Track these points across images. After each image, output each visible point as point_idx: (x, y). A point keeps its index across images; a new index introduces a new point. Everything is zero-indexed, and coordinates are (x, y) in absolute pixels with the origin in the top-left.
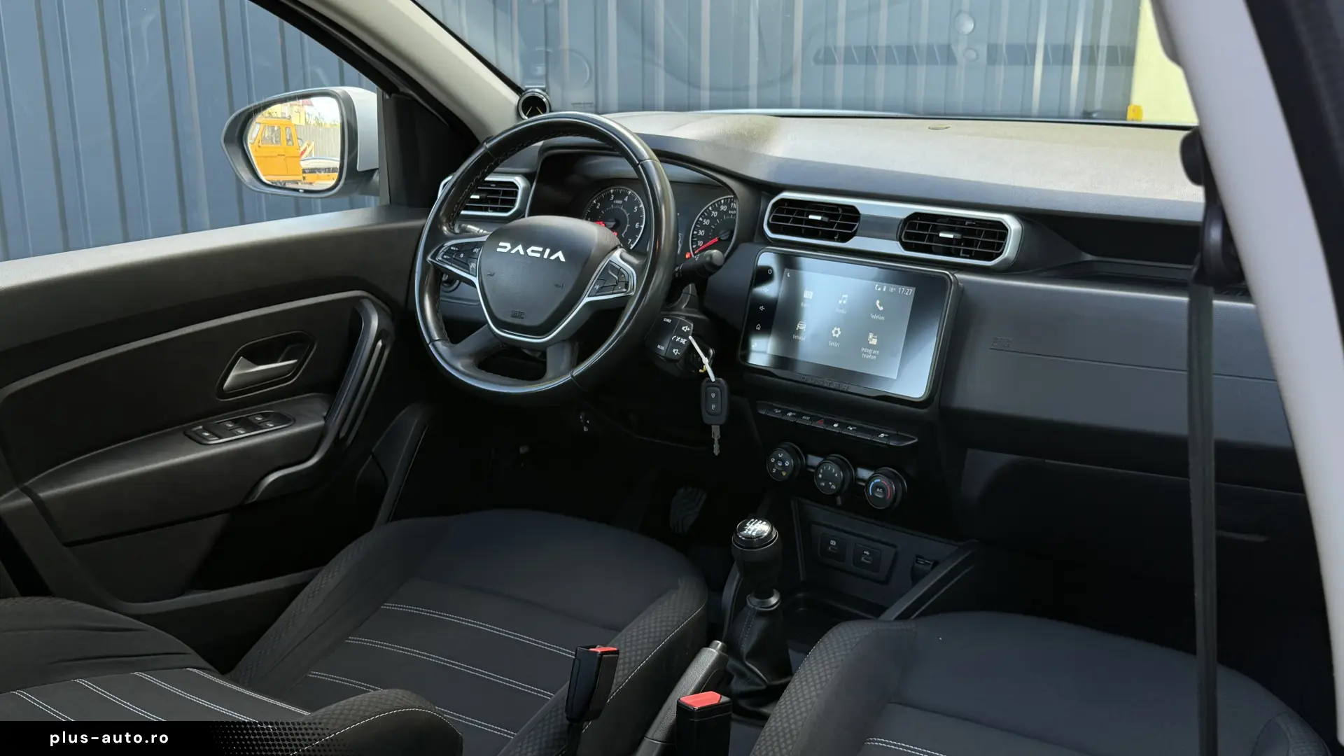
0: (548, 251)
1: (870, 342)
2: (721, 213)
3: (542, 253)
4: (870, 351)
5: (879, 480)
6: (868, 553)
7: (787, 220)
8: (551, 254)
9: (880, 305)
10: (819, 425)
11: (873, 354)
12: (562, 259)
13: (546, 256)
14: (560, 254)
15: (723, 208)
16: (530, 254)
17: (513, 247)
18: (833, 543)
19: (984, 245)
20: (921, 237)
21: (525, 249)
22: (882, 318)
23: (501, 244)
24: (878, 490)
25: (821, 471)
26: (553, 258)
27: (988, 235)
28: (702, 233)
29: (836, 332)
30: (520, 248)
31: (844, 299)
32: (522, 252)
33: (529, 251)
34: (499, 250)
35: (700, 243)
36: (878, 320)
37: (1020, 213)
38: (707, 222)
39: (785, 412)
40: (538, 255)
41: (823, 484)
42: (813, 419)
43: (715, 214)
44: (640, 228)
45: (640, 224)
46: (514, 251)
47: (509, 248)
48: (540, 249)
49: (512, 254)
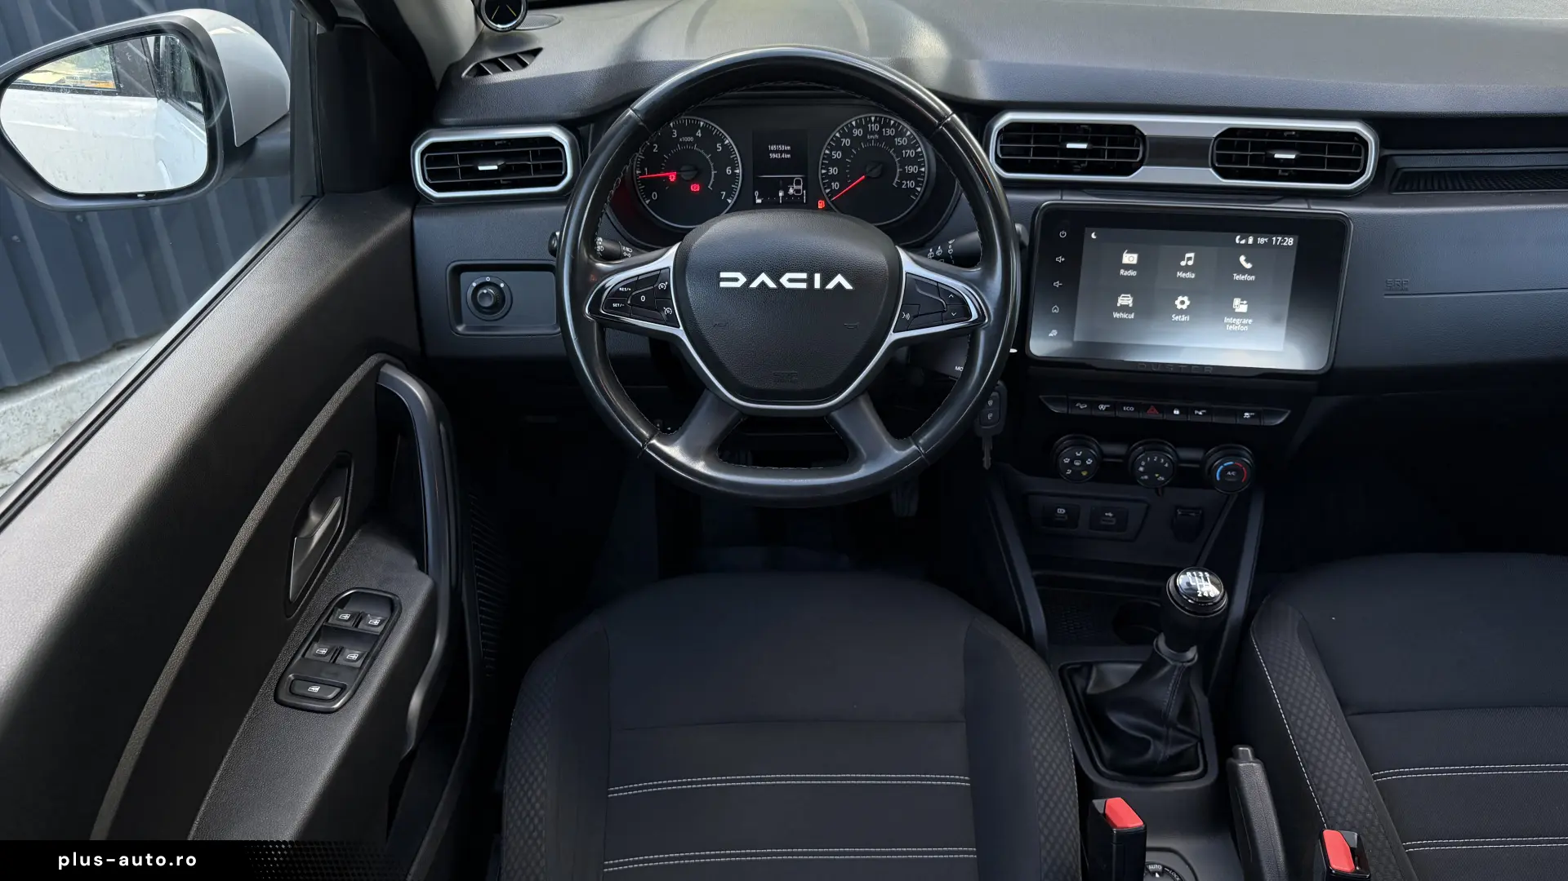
1: (1237, 310)
2: (856, 141)
3: (810, 281)
4: (1238, 321)
5: (1231, 463)
6: (1110, 515)
7: (1026, 152)
8: (825, 282)
9: (1247, 261)
10: (1153, 414)
11: (1242, 324)
12: (848, 286)
13: (817, 285)
14: (839, 279)
15: (857, 132)
16: (788, 285)
17: (750, 280)
18: (1061, 511)
19: (1332, 163)
20: (1242, 160)
21: (776, 279)
22: (1252, 278)
23: (723, 275)
24: (1229, 473)
25: (1143, 463)
27: (1333, 149)
28: (833, 171)
29: (1183, 302)
30: (763, 277)
31: (1189, 259)
32: (771, 285)
33: (784, 280)
34: (723, 284)
35: (835, 185)
36: (1246, 282)
37: (1369, 119)
38: (837, 155)
39: (1094, 405)
40: (803, 286)
41: (1146, 477)
42: (1138, 408)
43: (846, 142)
44: (734, 174)
45: (733, 169)
46: (754, 285)
47: (743, 279)
48: (804, 276)
49: (753, 288)
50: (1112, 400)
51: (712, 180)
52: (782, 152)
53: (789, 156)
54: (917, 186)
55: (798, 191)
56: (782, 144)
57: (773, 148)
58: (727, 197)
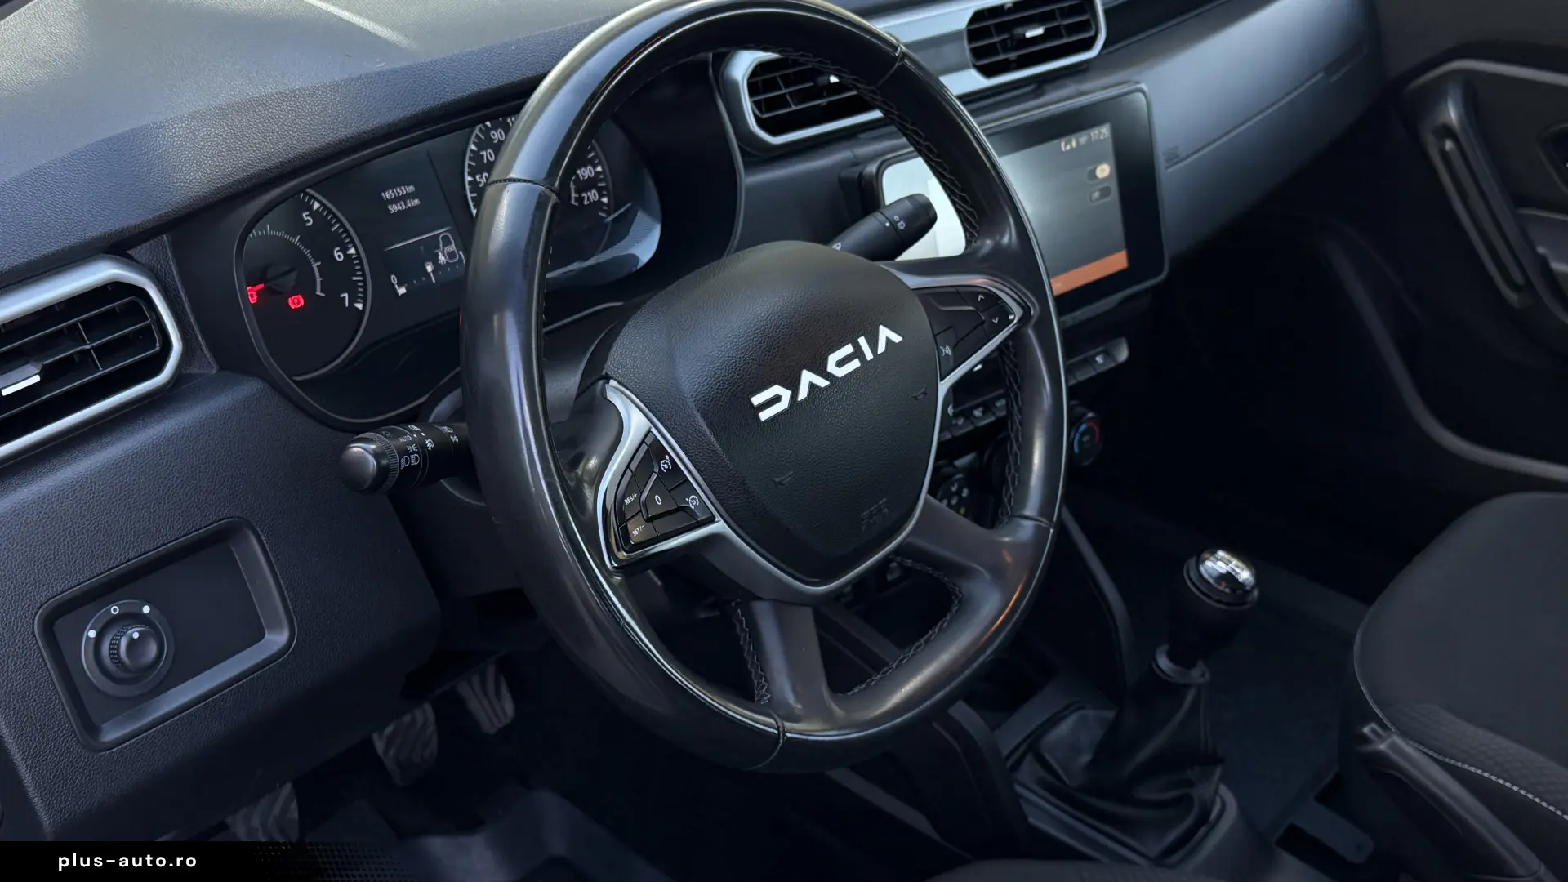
0: (862, 341)
3: (858, 353)
5: (1085, 425)
8: (874, 345)
12: (900, 339)
13: (869, 356)
14: (883, 332)
15: (497, 135)
16: (840, 372)
17: (794, 389)
19: (1072, 30)
20: (993, 50)
21: (822, 371)
23: (757, 400)
24: (1084, 439)
26: (881, 348)
30: (807, 378)
32: (822, 383)
33: (832, 367)
34: (764, 415)
40: (855, 364)
43: (488, 155)
44: (348, 257)
45: (344, 250)
46: (803, 394)
47: (786, 394)
48: (848, 349)
49: (804, 401)
50: (980, 400)
51: (319, 279)
52: (404, 198)
53: (417, 201)
54: (601, 196)
55: (451, 255)
56: (400, 186)
57: (388, 195)
58: (353, 300)
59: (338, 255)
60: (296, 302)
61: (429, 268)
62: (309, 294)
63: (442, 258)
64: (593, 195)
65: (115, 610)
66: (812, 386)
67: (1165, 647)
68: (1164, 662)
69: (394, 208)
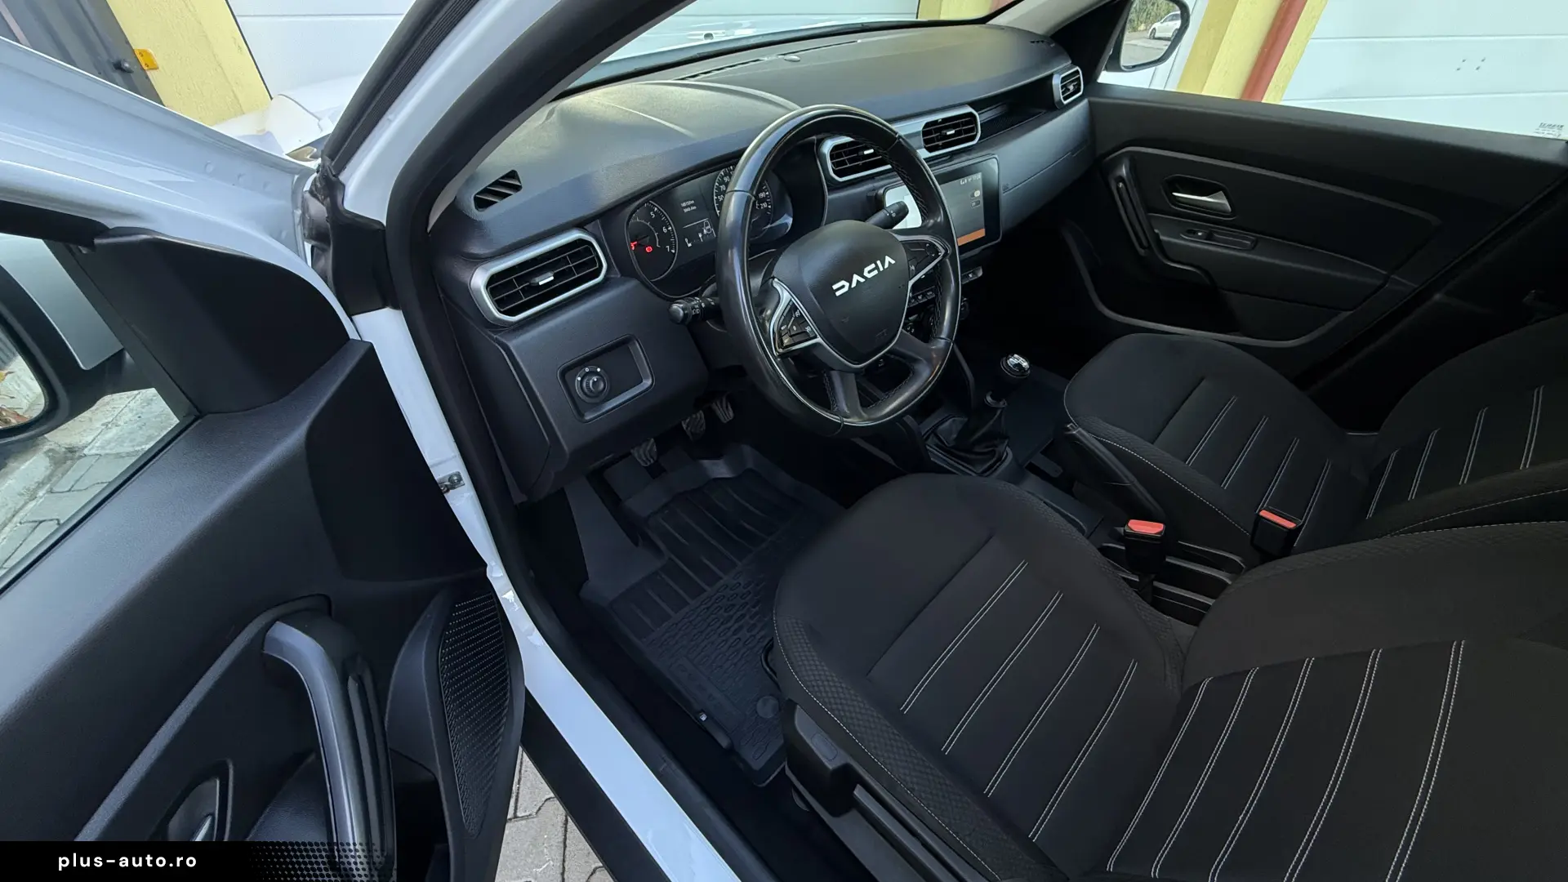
59: (665, 230)
60: (649, 249)
61: (700, 236)
62: (654, 247)
63: (705, 232)
64: (765, 205)
65: (587, 370)
66: (858, 281)
67: (991, 393)
68: (989, 399)
69: (686, 210)
